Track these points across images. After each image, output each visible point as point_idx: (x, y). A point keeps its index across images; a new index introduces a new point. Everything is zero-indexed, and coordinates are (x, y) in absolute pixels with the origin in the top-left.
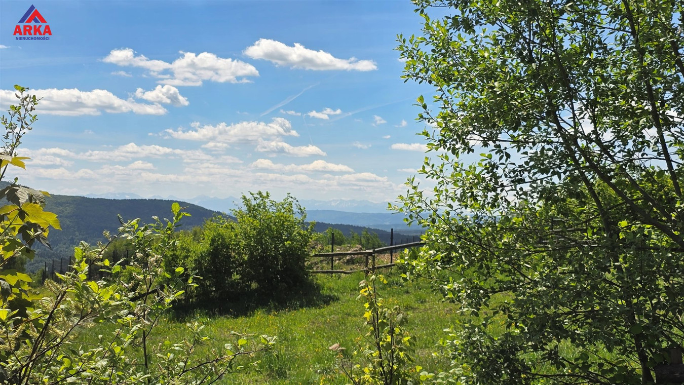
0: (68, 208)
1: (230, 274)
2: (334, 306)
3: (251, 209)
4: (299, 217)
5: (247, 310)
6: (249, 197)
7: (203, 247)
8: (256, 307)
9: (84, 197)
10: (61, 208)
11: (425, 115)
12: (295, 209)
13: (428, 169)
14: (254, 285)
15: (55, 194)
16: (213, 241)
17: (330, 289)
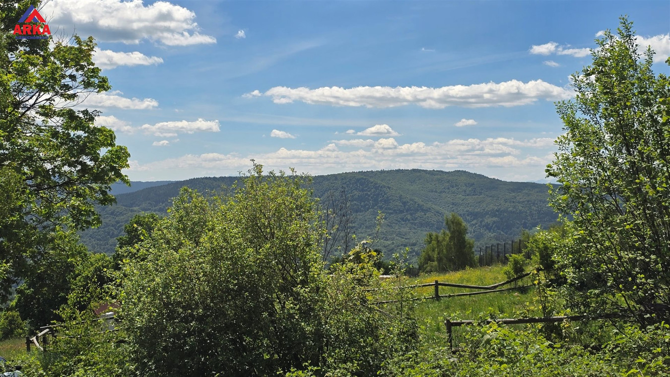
0: (520, 194)
9: (534, 183)
10: (513, 194)
15: (508, 181)
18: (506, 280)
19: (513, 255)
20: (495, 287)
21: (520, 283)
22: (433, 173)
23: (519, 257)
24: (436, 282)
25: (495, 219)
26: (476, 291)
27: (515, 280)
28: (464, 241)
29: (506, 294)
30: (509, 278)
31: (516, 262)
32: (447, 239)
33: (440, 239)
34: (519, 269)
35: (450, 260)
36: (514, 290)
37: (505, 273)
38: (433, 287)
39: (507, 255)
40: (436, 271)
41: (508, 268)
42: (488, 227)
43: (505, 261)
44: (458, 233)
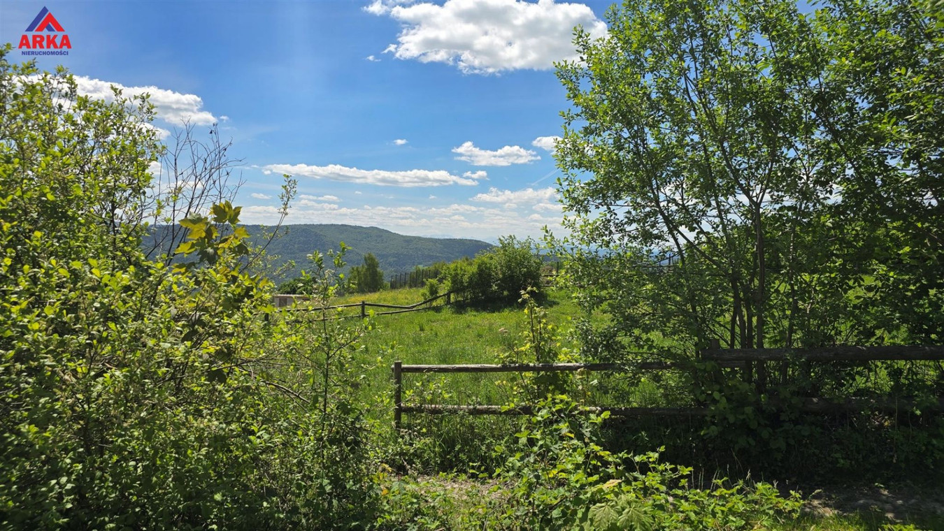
1: (491, 286)
2: (555, 308)
3: (504, 247)
4: (535, 252)
5: (501, 308)
6: (502, 238)
7: (474, 269)
8: (505, 307)
11: (561, 190)
12: (532, 246)
13: (566, 222)
14: (506, 293)
16: (479, 266)
17: (555, 297)
18: (423, 300)
19: (430, 280)
20: (414, 307)
21: (434, 304)
22: (356, 227)
23: (434, 281)
24: (363, 302)
25: (395, 259)
26: (398, 310)
27: (431, 300)
28: (376, 271)
29: (423, 314)
30: (425, 299)
31: (432, 286)
32: (364, 270)
33: (360, 269)
34: (433, 291)
35: (366, 285)
36: (429, 309)
37: (423, 295)
38: (360, 308)
39: (424, 280)
40: (358, 292)
41: (425, 290)
42: (390, 264)
43: (423, 284)
44: (372, 265)
